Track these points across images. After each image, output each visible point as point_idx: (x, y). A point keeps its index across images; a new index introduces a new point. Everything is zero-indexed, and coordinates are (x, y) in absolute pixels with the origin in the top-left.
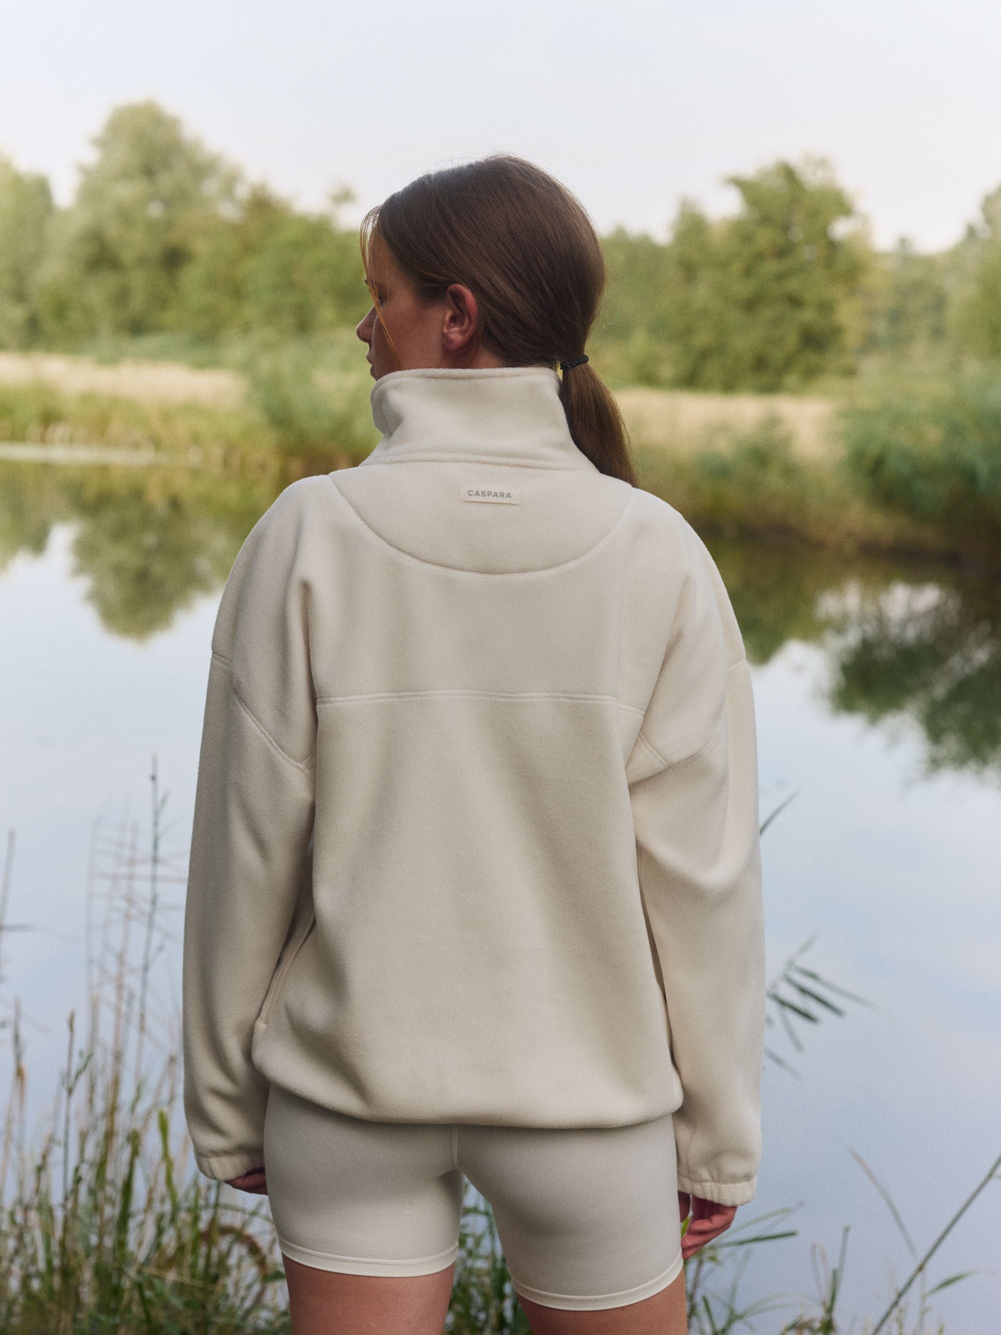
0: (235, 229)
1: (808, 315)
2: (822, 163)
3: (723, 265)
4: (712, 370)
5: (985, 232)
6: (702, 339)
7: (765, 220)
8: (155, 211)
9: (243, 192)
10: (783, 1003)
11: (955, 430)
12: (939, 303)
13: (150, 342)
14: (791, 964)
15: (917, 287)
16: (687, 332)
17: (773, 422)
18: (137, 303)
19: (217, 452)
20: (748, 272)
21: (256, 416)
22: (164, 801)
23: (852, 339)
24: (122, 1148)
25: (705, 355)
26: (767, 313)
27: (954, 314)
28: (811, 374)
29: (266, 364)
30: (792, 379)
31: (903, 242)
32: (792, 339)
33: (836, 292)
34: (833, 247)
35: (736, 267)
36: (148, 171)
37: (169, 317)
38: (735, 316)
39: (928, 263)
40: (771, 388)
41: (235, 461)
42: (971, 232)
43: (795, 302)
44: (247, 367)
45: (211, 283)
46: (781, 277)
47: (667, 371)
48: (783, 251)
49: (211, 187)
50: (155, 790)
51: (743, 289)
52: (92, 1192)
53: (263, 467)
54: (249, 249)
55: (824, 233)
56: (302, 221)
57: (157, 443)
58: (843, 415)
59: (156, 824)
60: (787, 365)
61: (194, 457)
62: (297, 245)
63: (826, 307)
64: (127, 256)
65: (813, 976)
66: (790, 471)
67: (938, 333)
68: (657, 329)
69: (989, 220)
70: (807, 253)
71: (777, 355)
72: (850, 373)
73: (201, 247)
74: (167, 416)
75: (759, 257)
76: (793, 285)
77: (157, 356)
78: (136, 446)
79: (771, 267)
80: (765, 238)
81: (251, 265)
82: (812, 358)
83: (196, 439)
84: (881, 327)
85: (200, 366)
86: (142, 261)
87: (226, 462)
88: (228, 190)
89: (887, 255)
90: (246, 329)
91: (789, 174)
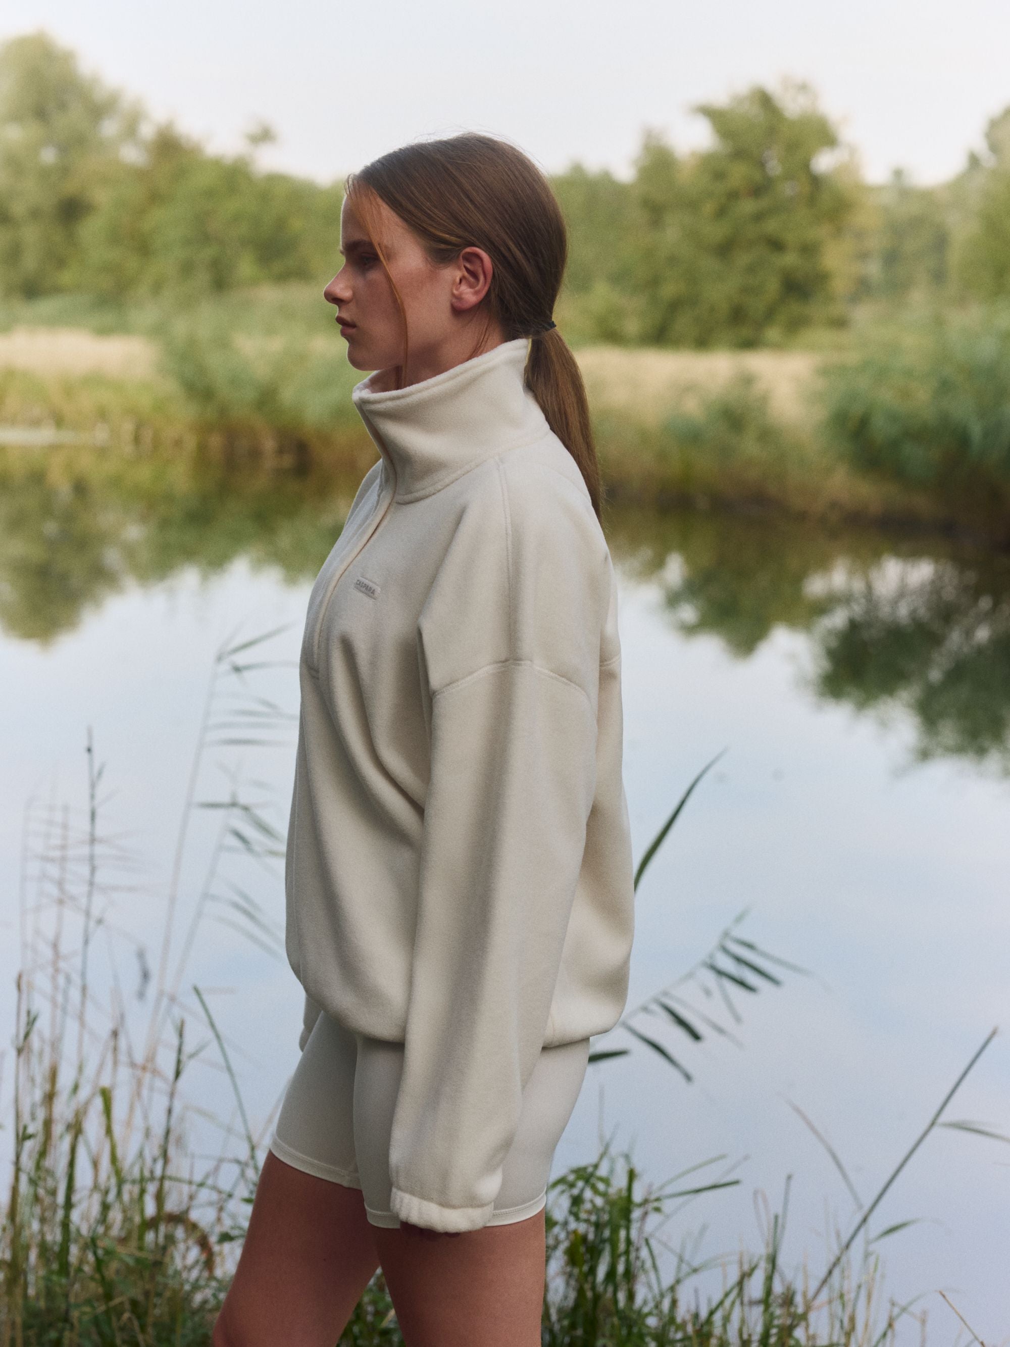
0: (140, 175)
1: (790, 259)
2: (803, 88)
3: (692, 205)
4: (683, 323)
5: (988, 160)
6: (669, 290)
7: (739, 154)
8: (48, 156)
9: (147, 131)
10: (720, 973)
11: (945, 387)
12: (941, 242)
13: (46, 306)
14: (726, 934)
15: (916, 223)
16: (654, 282)
17: (747, 380)
18: (30, 262)
19: (128, 427)
20: (721, 212)
21: (170, 387)
22: (100, 774)
23: (840, 285)
24: (61, 1137)
25: (675, 306)
26: (743, 259)
27: (955, 256)
28: (795, 326)
29: (180, 327)
30: (773, 333)
31: (898, 174)
32: (773, 286)
33: (821, 232)
34: (816, 182)
35: (709, 208)
36: (40, 113)
37: (66, 277)
38: (708, 263)
39: (926, 196)
40: (749, 344)
41: (147, 436)
42: (974, 161)
43: (776, 245)
44: (158, 331)
45: (114, 237)
46: (759, 217)
47: (632, 326)
48: (758, 190)
49: (110, 128)
50: (91, 762)
51: (716, 232)
52: (33, 1182)
53: (178, 443)
54: (155, 198)
55: (806, 166)
56: (217, 163)
57: (59, 421)
58: (824, 372)
59: (92, 797)
60: (770, 315)
61: (101, 435)
62: (210, 193)
63: (809, 250)
64: (18, 208)
65: (750, 946)
66: (767, 435)
67: (939, 276)
68: (619, 278)
69: (994, 147)
70: (788, 190)
71: (757, 306)
72: (840, 323)
73: (101, 197)
74: (69, 389)
75: (733, 196)
76: (772, 226)
77: (54, 322)
78: (36, 423)
79: (748, 206)
80: (739, 173)
81: (158, 216)
82: (795, 308)
83: (102, 414)
84: (874, 269)
85: (103, 331)
86: (35, 214)
87: (137, 440)
88: (131, 131)
89: (879, 189)
90: (157, 288)
91: (764, 100)
